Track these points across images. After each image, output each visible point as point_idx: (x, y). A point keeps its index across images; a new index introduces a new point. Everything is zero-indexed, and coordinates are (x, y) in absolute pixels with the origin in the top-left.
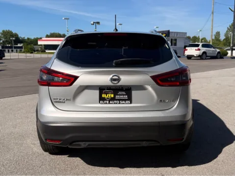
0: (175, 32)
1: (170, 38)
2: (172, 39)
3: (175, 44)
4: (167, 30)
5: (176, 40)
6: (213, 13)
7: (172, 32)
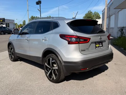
0: (8, 20)
1: (5, 23)
2: (6, 23)
3: (9, 26)
4: (4, 18)
5: (9, 24)
6: (28, 10)
7: (6, 19)
